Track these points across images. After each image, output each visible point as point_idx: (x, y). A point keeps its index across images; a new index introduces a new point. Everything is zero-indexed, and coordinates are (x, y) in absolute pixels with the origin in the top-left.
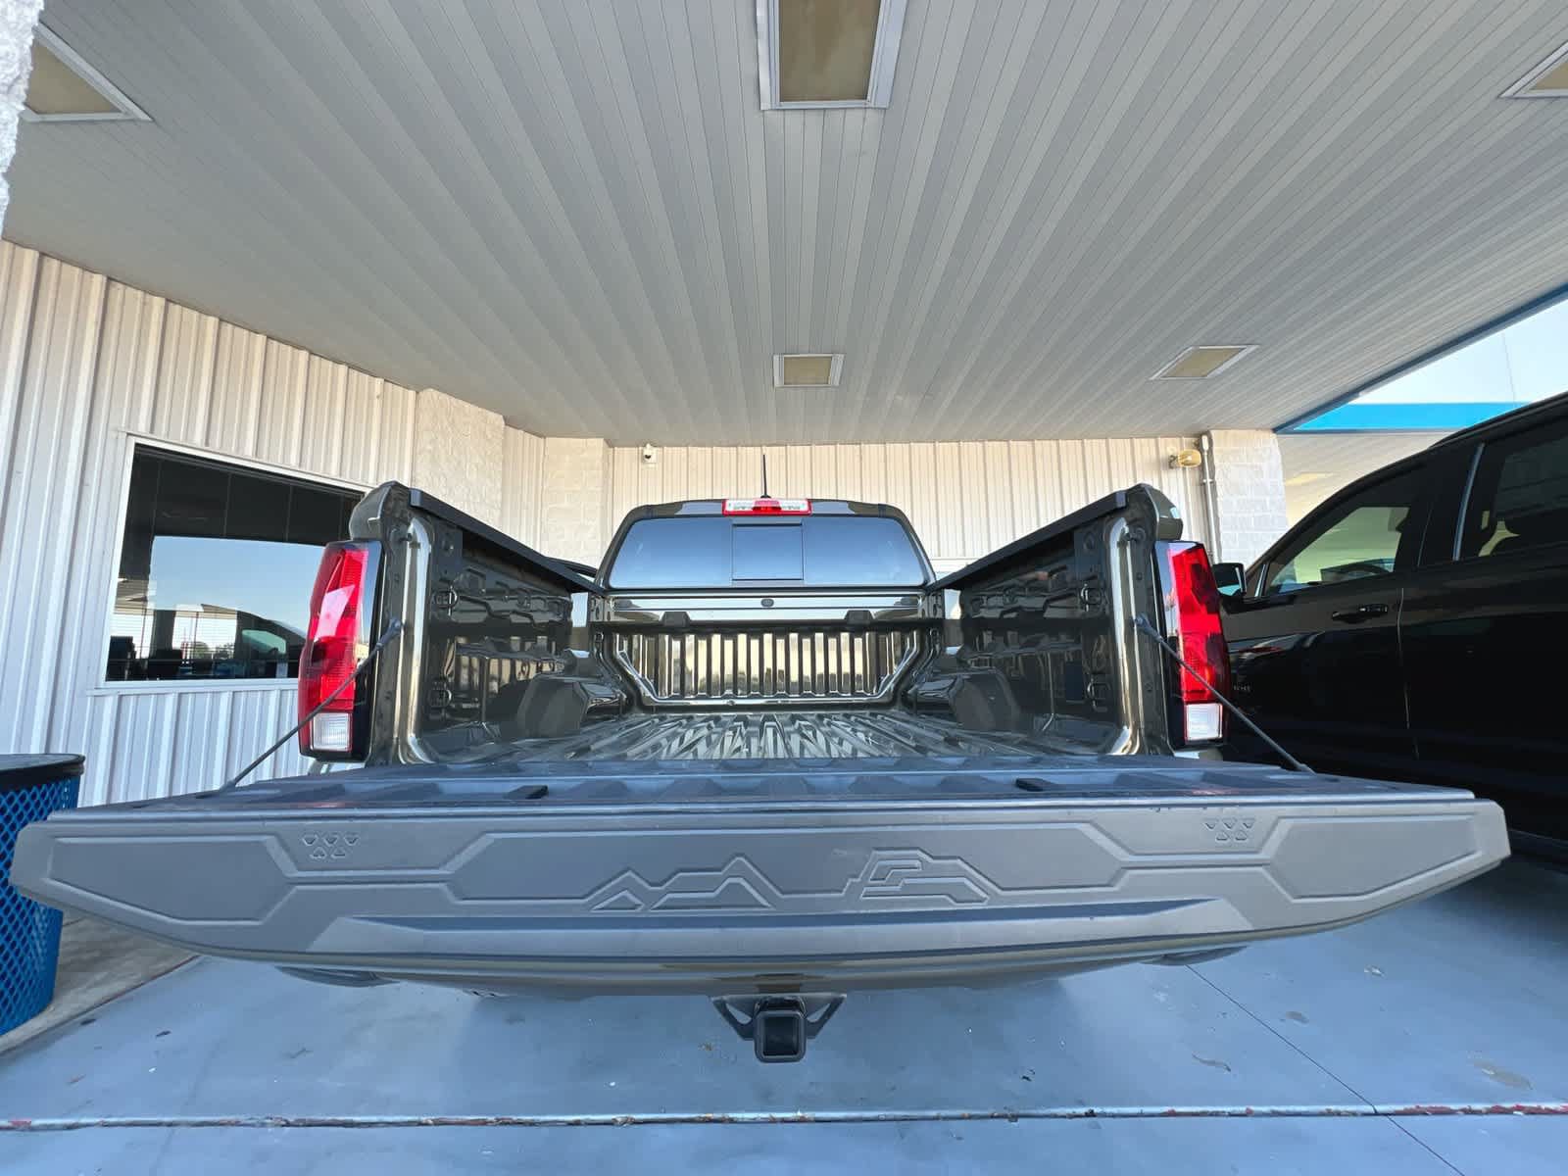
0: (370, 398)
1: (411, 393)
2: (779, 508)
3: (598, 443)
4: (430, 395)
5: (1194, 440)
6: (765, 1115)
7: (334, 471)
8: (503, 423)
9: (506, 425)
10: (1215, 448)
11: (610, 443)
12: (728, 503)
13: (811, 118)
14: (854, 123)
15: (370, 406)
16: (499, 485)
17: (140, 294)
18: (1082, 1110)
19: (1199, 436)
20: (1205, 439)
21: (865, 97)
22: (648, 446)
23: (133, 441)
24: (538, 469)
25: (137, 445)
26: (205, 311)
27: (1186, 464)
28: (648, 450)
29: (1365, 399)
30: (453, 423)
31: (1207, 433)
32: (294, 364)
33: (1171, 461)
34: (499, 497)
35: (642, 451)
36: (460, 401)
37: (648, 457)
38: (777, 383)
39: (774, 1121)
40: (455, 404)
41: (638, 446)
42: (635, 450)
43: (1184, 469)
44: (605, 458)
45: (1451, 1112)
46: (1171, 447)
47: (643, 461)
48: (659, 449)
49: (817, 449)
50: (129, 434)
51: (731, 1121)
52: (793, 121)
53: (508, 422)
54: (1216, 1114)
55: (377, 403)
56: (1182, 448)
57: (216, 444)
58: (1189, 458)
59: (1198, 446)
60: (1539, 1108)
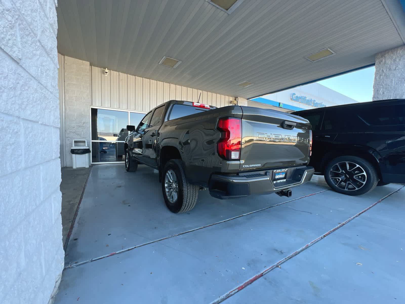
2: (205, 106)
10: (238, 101)
11: (91, 64)
12: (194, 103)
13: (214, 8)
14: (222, 14)
19: (236, 98)
20: (237, 99)
21: (227, 10)
28: (107, 70)
29: (264, 97)
31: (238, 97)
35: (104, 70)
37: (107, 73)
38: (160, 63)
39: (248, 214)
42: (100, 69)
47: (103, 74)
48: (109, 70)
52: (210, 6)
59: (236, 100)
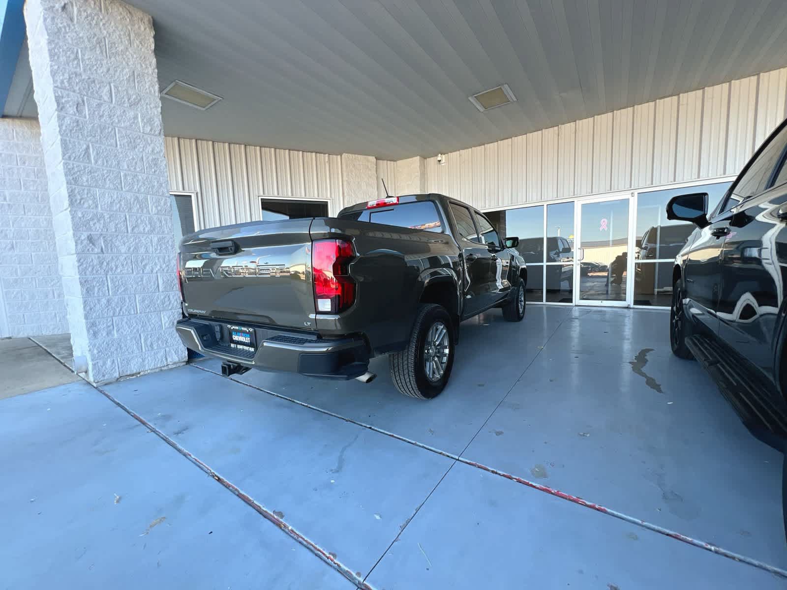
1: (339, 157)
3: (417, 159)
4: (346, 156)
6: (301, 403)
8: (375, 159)
9: (377, 160)
15: (325, 164)
16: (376, 189)
17: (253, 147)
18: (368, 426)
22: (439, 155)
23: (260, 198)
24: (395, 177)
25: (261, 199)
26: (270, 147)
28: (439, 157)
30: (354, 166)
34: (376, 194)
35: (437, 158)
36: (356, 155)
37: (441, 161)
38: (481, 109)
40: (353, 156)
41: (434, 157)
44: (422, 165)
45: (488, 470)
47: (439, 163)
48: (444, 155)
50: (259, 196)
51: (293, 401)
53: (377, 158)
54: (405, 440)
55: (327, 165)
57: (281, 194)
60: (528, 483)
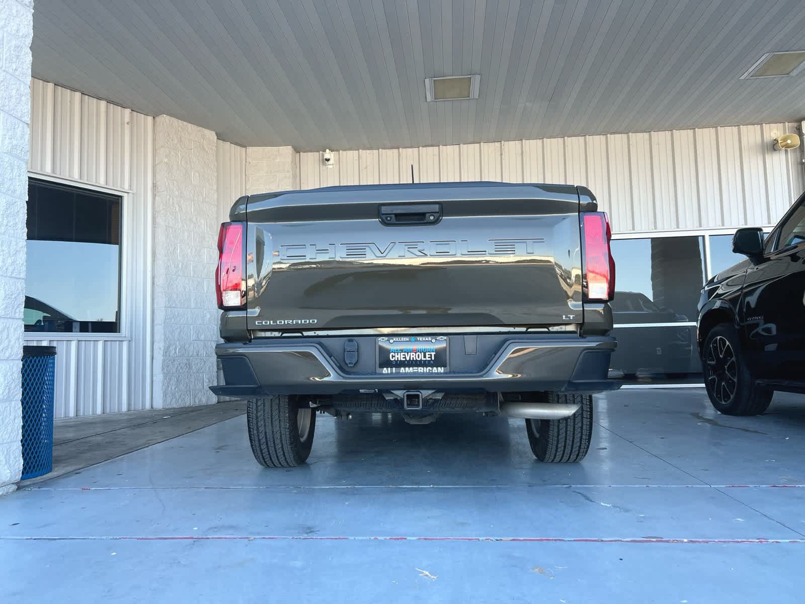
0: (122, 124)
1: (150, 119)
3: (288, 150)
4: (164, 119)
5: (795, 125)
7: (102, 182)
8: (216, 137)
9: (218, 139)
11: (297, 150)
15: (123, 130)
16: (215, 188)
19: (800, 123)
20: (803, 124)
22: (327, 151)
24: (241, 172)
27: (787, 146)
28: (328, 154)
30: (180, 141)
31: (804, 119)
32: (72, 102)
33: (774, 145)
34: (216, 196)
35: (323, 155)
36: (185, 123)
37: (328, 160)
38: (429, 98)
40: (181, 124)
41: (319, 152)
42: (317, 154)
43: (786, 151)
44: (294, 162)
46: (775, 132)
47: (324, 164)
48: (336, 152)
49: (464, 147)
53: (220, 137)
55: (127, 128)
56: (785, 132)
58: (789, 142)
59: (799, 130)
